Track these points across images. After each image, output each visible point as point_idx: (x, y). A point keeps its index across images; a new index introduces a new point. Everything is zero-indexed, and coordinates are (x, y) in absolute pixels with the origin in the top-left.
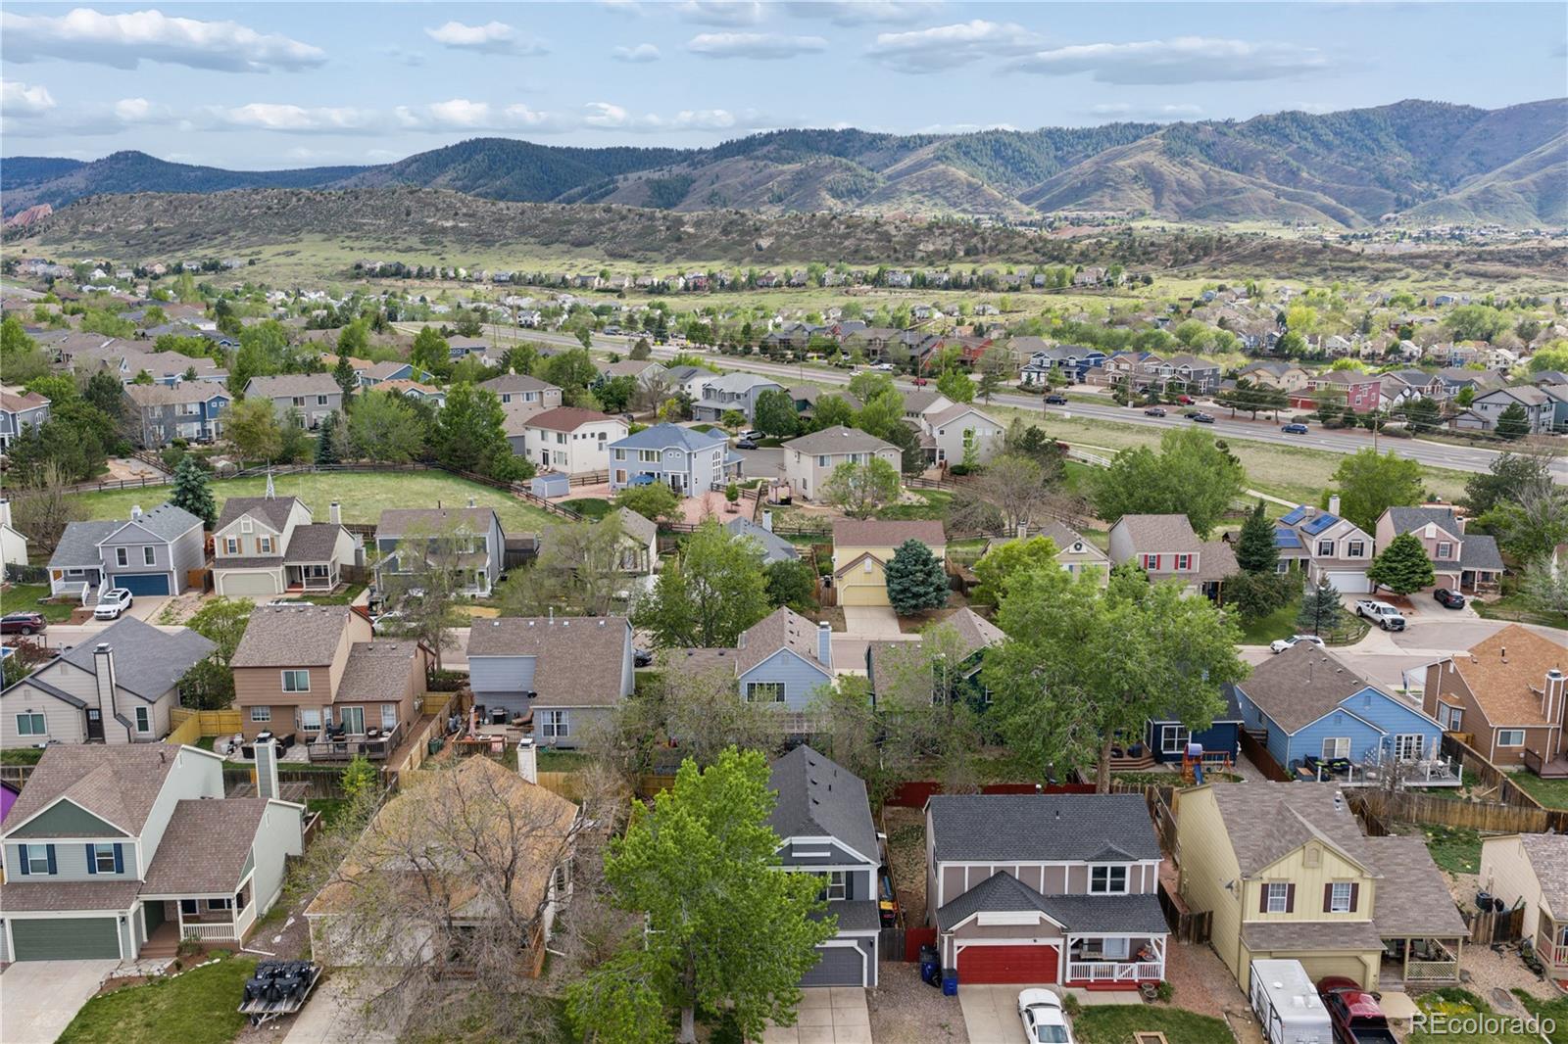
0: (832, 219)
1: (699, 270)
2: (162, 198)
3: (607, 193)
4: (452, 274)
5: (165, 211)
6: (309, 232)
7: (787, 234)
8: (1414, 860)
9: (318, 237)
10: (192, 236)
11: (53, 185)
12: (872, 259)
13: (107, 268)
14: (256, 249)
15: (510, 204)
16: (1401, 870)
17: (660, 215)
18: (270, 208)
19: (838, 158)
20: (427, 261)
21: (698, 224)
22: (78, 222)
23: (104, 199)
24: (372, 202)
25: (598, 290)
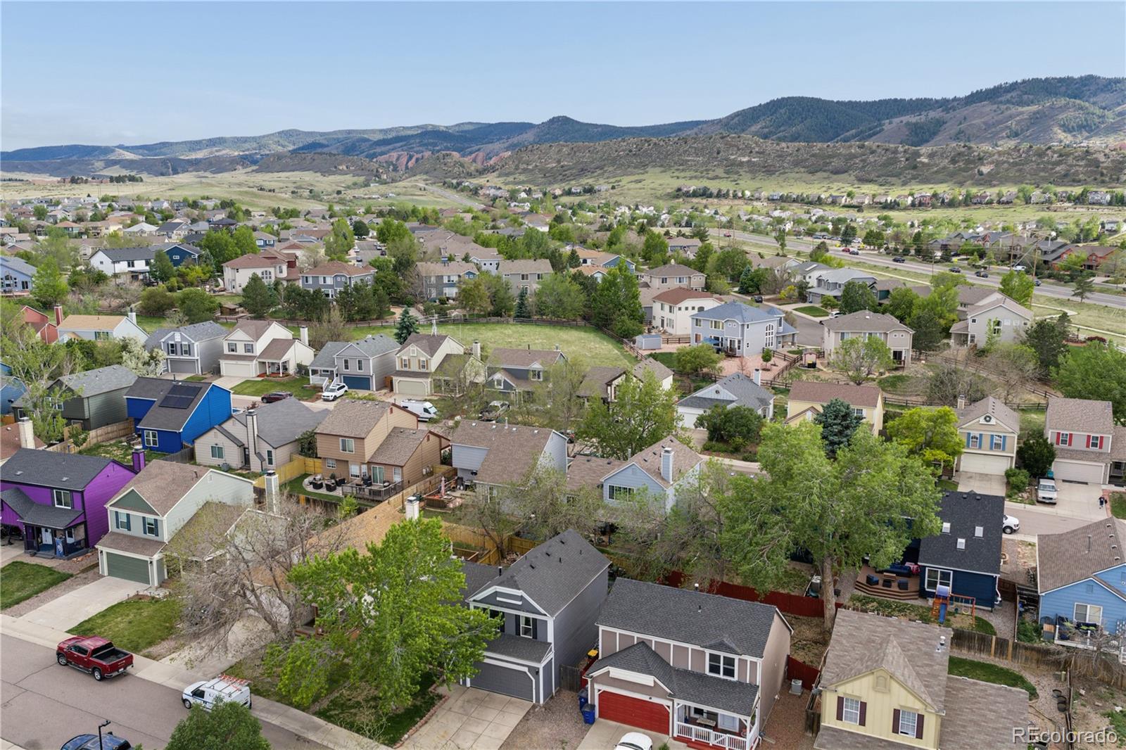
0: (1047, 150)
1: (926, 191)
2: (567, 146)
3: (874, 134)
4: (740, 195)
5: (569, 154)
6: (654, 166)
7: (1005, 162)
8: (1009, 711)
9: (658, 170)
10: (582, 170)
11: (515, 140)
12: (1079, 181)
13: (529, 192)
14: (618, 179)
15: (790, 144)
16: (991, 716)
17: (902, 150)
18: (631, 151)
19: (1073, 100)
20: (725, 186)
21: (931, 156)
22: (519, 163)
23: (535, 148)
24: (695, 145)
25: (844, 206)
